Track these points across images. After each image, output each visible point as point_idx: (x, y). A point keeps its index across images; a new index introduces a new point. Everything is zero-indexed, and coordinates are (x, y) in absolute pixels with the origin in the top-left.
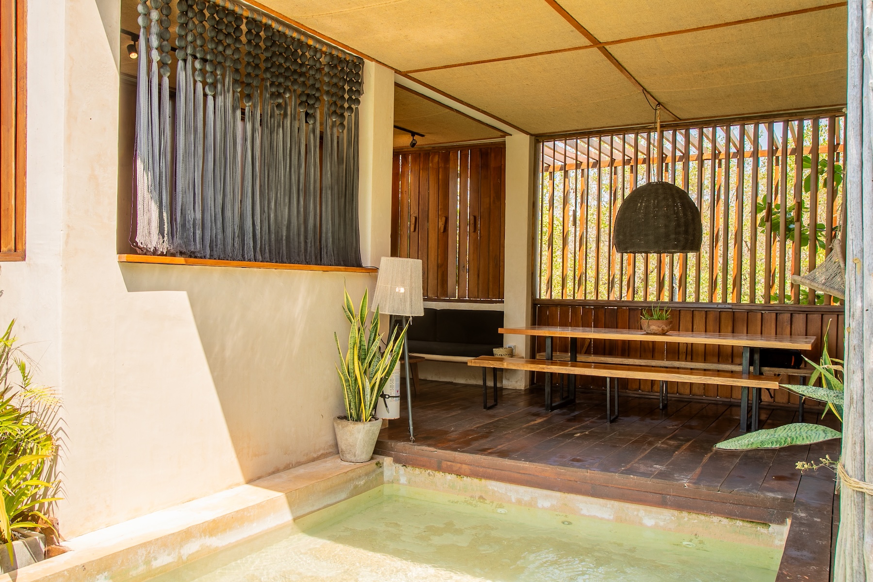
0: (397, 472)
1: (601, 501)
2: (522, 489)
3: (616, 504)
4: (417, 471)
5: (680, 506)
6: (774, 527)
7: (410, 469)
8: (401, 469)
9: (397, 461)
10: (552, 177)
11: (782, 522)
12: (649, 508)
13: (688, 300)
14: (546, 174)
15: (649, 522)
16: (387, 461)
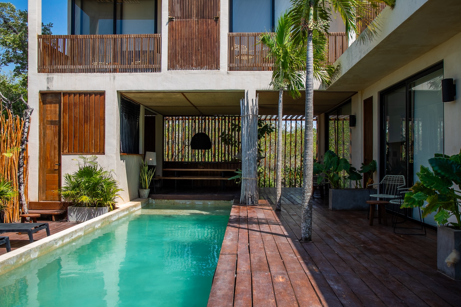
0: (152, 201)
1: (200, 201)
2: (183, 201)
3: (203, 201)
4: (158, 200)
5: (215, 200)
6: (231, 201)
7: (156, 200)
8: (154, 200)
9: (152, 198)
10: (169, 122)
11: (233, 200)
12: (209, 201)
13: (209, 161)
14: (167, 121)
15: (209, 203)
16: (150, 198)
